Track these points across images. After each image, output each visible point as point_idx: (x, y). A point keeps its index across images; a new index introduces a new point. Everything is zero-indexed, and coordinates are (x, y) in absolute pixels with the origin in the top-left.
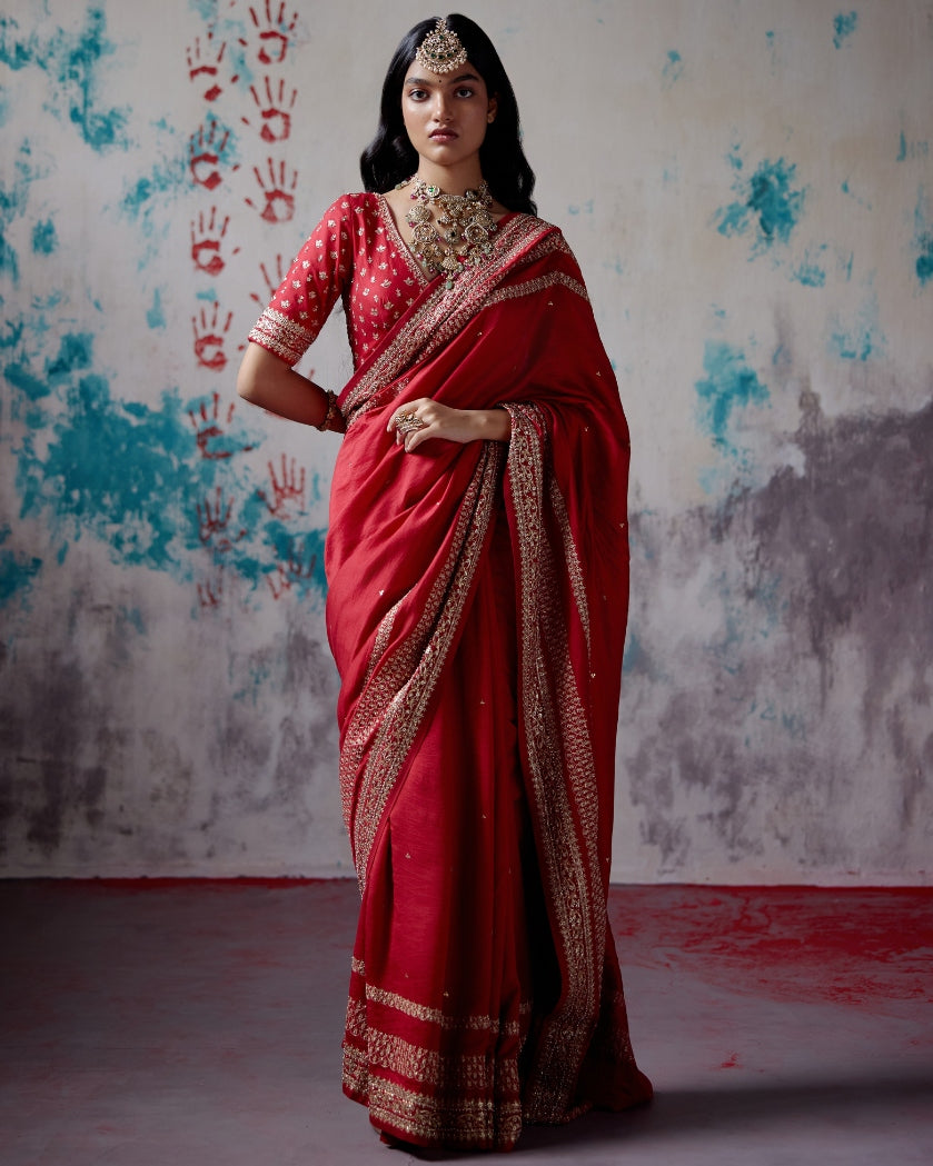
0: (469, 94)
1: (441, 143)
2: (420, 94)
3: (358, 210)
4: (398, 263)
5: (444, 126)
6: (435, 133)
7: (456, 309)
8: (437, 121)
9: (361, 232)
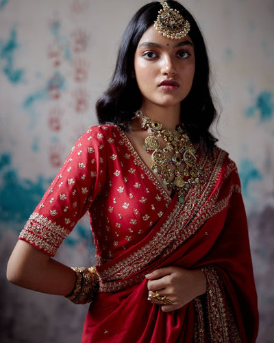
0: (186, 55)
1: (167, 92)
2: (150, 55)
3: (110, 140)
4: (147, 183)
5: (170, 79)
6: (163, 83)
7: (195, 216)
8: (165, 74)
9: (115, 157)
